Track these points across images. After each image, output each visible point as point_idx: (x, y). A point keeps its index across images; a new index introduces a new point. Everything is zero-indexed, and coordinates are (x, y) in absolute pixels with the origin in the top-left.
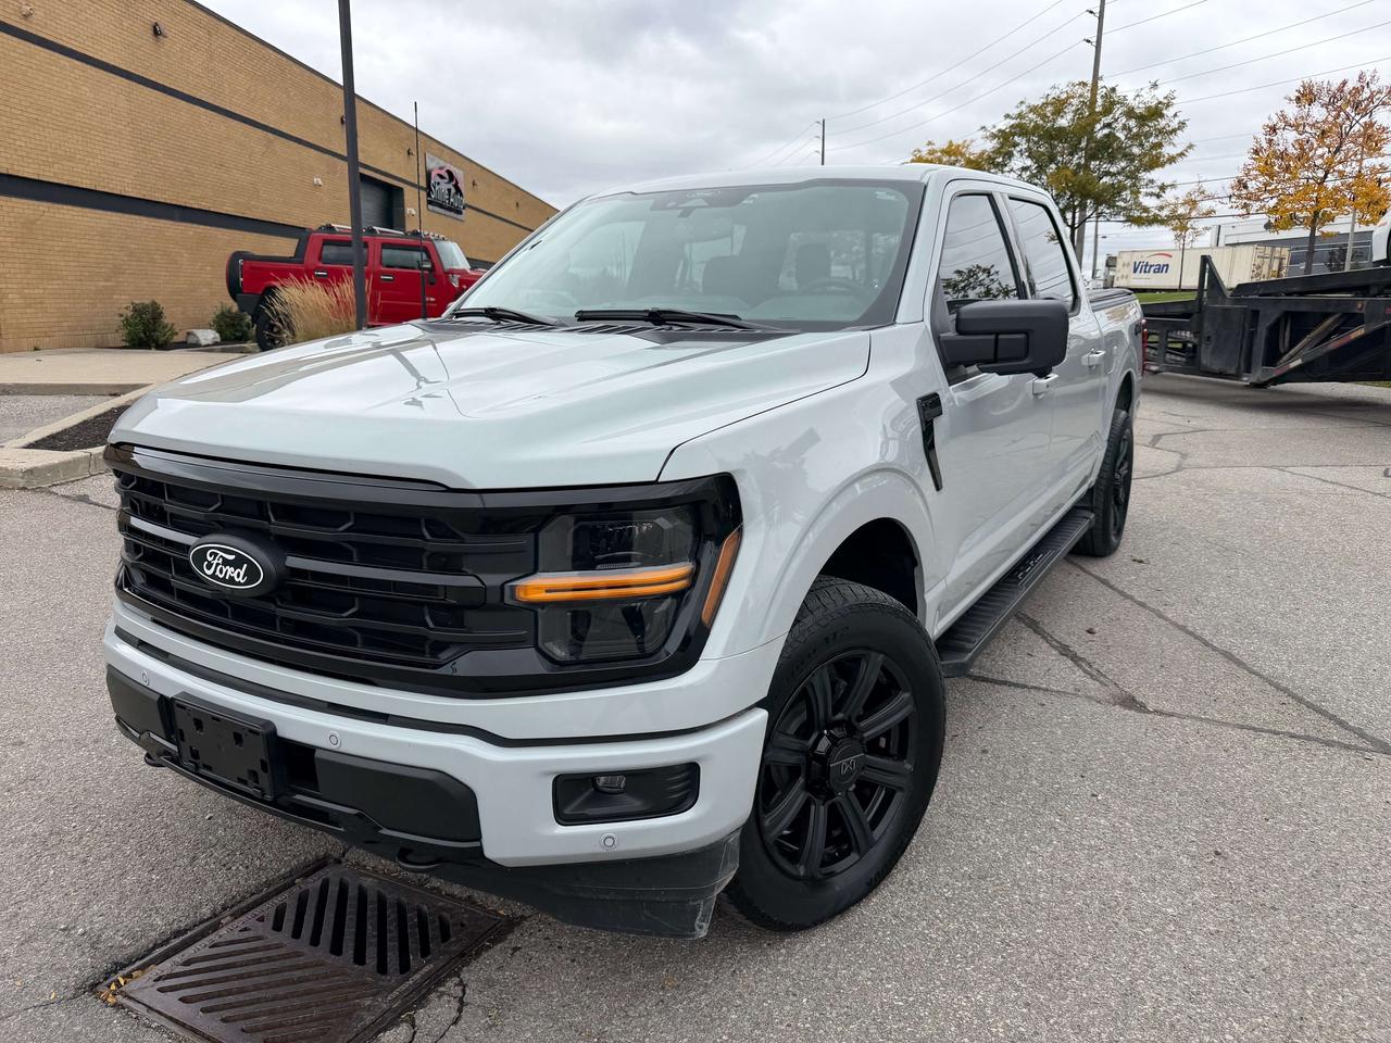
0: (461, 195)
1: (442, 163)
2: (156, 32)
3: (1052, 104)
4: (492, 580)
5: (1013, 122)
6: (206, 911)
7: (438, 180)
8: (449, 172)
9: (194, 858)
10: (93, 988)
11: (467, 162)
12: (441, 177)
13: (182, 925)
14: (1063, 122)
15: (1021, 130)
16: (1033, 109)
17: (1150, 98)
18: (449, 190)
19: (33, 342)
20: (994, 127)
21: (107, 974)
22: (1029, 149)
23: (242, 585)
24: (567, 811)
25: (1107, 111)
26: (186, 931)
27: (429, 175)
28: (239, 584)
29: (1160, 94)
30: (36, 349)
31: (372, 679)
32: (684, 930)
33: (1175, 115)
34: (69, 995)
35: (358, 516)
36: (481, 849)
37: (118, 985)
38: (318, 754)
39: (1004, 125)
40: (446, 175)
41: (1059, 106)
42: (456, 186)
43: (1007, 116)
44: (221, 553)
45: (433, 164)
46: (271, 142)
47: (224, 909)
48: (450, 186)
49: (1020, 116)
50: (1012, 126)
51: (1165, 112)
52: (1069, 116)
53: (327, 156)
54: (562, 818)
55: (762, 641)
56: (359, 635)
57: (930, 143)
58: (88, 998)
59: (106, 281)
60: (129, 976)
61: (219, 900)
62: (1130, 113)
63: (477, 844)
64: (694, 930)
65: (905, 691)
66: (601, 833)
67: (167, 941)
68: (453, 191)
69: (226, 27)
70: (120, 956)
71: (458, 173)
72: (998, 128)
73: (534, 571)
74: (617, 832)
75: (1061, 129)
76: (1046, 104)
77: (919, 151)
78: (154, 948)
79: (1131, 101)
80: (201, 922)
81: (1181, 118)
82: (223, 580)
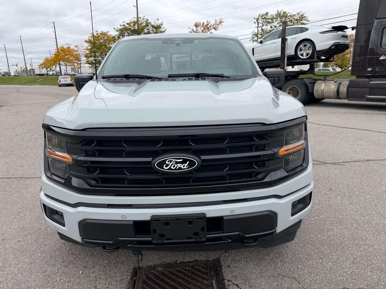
4: (276, 150)
16: (127, 24)
17: (157, 23)
20: (118, 28)
23: (186, 169)
25: (147, 25)
28: (184, 169)
29: (160, 22)
33: (164, 28)
38: (225, 218)
43: (121, 25)
44: (174, 160)
49: (124, 25)
50: (123, 28)
51: (162, 27)
54: (292, 215)
62: (153, 26)
66: (299, 216)
72: (119, 28)
73: (284, 146)
79: (153, 23)
81: (165, 28)
82: (176, 169)
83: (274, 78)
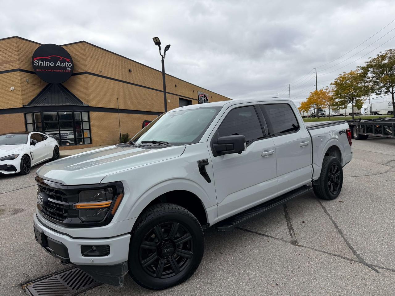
0: (208, 100)
1: (202, 93)
2: (130, 71)
3: (381, 57)
4: (71, 204)
5: (367, 64)
6: (51, 273)
7: (201, 97)
8: (204, 95)
9: (55, 262)
10: (22, 285)
11: (209, 92)
12: (202, 96)
13: (45, 275)
14: (386, 62)
15: (370, 66)
16: (374, 59)
18: (204, 100)
19: (100, 144)
21: (26, 283)
22: (374, 71)
23: (41, 203)
24: (85, 253)
26: (45, 276)
27: (199, 96)
30: (100, 146)
31: (56, 223)
32: (117, 285)
34: (17, 286)
35: (56, 190)
36: (69, 260)
37: (27, 285)
38: (48, 238)
39: (364, 65)
40: (204, 96)
41: (383, 57)
42: (206, 98)
45: (200, 93)
46: (157, 93)
47: (55, 273)
48: (205, 98)
49: (370, 62)
50: (367, 65)
52: (387, 60)
53: (171, 95)
54: (84, 255)
55: (127, 219)
56: (56, 214)
57: (344, 72)
58: (20, 287)
59: (117, 129)
60: (30, 284)
61: (54, 271)
63: (69, 259)
64: (119, 285)
65: (188, 233)
66: (90, 259)
67: (41, 278)
68: (206, 100)
69: (147, 67)
70: (30, 279)
71: (207, 95)
73: (78, 202)
74: (93, 259)
75: (385, 64)
76: (379, 57)
77: (341, 74)
78: (37, 279)
80: (49, 275)
83: (226, 144)
